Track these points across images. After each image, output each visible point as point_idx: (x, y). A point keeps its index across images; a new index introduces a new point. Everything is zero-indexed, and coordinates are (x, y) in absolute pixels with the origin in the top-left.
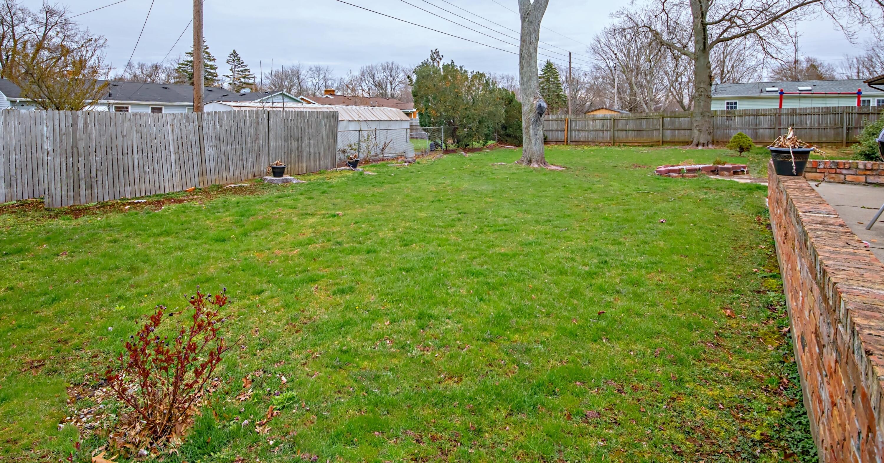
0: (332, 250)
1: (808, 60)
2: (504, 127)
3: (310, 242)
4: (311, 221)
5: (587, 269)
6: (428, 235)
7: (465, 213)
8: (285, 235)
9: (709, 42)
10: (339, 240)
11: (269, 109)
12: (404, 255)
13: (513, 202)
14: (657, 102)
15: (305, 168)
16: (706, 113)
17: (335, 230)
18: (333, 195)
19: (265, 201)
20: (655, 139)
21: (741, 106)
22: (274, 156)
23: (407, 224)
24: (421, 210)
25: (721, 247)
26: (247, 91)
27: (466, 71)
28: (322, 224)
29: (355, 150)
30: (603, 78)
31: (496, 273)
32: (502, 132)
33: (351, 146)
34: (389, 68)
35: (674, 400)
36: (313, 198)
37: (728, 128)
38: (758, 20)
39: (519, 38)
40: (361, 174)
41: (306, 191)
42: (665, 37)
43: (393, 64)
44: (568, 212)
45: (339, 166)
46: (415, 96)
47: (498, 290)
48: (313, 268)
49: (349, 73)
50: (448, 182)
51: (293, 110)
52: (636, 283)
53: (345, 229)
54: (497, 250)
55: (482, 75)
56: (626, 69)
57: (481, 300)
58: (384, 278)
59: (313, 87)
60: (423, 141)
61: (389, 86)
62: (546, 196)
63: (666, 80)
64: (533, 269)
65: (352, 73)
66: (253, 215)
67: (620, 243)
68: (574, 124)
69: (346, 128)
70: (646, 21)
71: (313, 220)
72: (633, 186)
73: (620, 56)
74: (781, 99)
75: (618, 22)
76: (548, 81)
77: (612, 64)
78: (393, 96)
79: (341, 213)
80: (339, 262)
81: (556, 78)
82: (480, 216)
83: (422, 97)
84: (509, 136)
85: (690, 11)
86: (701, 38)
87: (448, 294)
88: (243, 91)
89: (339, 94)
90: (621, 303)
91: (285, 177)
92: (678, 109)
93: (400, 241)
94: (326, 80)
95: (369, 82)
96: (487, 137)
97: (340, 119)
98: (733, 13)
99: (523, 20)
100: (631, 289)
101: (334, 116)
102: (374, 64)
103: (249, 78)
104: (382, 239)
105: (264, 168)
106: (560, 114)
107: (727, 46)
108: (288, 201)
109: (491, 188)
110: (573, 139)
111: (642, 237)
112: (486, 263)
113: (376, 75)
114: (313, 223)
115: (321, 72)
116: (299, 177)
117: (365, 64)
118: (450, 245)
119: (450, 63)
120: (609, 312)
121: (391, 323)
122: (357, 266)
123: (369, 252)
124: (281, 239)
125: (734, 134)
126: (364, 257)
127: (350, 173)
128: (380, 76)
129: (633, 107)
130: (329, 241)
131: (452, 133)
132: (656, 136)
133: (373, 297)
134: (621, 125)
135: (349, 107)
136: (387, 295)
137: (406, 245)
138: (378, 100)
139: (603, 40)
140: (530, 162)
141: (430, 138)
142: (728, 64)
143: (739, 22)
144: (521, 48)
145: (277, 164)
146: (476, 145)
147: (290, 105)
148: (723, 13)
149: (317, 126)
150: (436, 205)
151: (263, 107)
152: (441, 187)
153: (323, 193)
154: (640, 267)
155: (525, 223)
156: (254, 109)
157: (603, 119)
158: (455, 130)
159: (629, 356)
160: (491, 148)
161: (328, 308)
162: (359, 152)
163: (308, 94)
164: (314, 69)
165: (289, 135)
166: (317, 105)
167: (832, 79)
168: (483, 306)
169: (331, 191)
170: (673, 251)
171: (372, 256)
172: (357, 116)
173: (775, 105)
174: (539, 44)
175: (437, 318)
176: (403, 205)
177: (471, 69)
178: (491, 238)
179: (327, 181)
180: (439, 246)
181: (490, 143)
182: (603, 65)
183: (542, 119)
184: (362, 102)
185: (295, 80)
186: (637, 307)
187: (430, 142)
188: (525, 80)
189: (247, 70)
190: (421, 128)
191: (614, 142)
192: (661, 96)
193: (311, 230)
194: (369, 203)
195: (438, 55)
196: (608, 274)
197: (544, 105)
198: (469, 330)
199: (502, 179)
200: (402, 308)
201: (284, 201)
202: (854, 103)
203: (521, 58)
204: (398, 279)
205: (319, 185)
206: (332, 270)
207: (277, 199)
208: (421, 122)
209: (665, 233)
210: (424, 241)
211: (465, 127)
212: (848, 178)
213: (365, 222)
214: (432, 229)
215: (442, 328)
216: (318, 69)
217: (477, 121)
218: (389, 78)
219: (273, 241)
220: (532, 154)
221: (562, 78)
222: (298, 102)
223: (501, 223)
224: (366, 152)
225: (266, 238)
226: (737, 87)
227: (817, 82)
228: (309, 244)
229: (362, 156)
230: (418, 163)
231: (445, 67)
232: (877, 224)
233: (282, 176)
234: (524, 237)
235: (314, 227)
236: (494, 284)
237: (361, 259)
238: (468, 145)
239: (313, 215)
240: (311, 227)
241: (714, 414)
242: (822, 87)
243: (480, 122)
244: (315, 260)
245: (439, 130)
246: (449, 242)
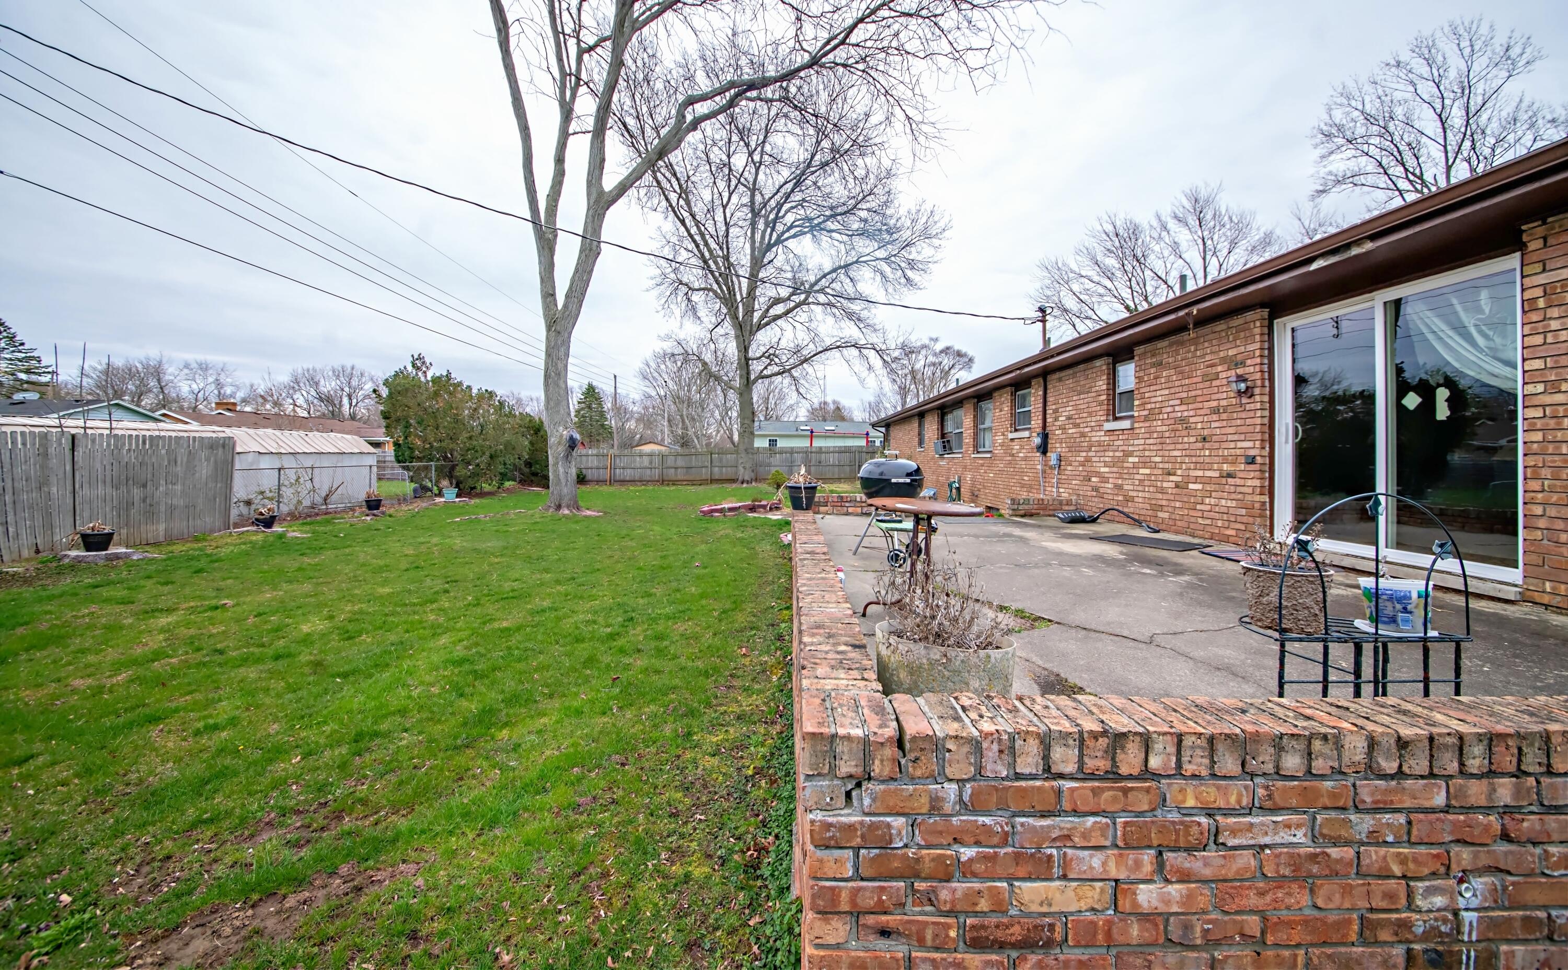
0: (204, 664)
1: (834, 402)
2: (529, 464)
3: (157, 655)
4: (163, 621)
5: (609, 630)
6: (391, 619)
7: (456, 581)
8: (101, 650)
9: (752, 377)
10: (219, 646)
11: (73, 431)
12: (343, 654)
13: (529, 559)
14: (710, 437)
15: (162, 533)
16: (751, 451)
17: (215, 631)
18: (218, 575)
19: (61, 596)
20: (704, 477)
21: (781, 443)
22: (86, 514)
23: (356, 608)
24: (385, 582)
25: (747, 585)
26: (32, 396)
27: (469, 387)
28: (188, 625)
29: (271, 499)
30: (654, 408)
31: (489, 656)
32: (526, 470)
33: (262, 493)
34: (347, 375)
35: (678, 757)
36: (172, 583)
37: (769, 465)
38: (792, 361)
39: (544, 349)
40: (281, 536)
41: (158, 572)
42: (714, 369)
43: (353, 368)
44: (598, 566)
45: (236, 525)
46: (386, 418)
47: (488, 677)
48: (156, 699)
49: (266, 377)
50: (435, 540)
51: (134, 433)
52: (660, 637)
53: (234, 627)
54: (496, 625)
55: (491, 394)
56: (677, 399)
57: (462, 695)
58: (300, 694)
59: (191, 397)
60: (401, 483)
61: (345, 401)
62: (574, 549)
63: (717, 413)
64: (542, 642)
65: (273, 376)
66: (26, 623)
67: (650, 595)
68: (618, 461)
69: (252, 464)
70: (695, 350)
71: (170, 620)
72: (675, 530)
73: (671, 384)
74: (812, 437)
75: (669, 346)
76: (590, 407)
77: (662, 393)
78: (353, 417)
79: (229, 602)
80: (214, 682)
81: (600, 404)
82: (478, 583)
83: (398, 420)
84: (535, 474)
85: (735, 344)
86: (744, 373)
87: (410, 697)
88: (18, 397)
89: (248, 409)
90: (641, 662)
91: (112, 550)
92: (729, 445)
93: (339, 634)
94: (219, 385)
95: (308, 393)
96: (504, 477)
97: (238, 449)
98: (771, 351)
99: (549, 328)
100: (653, 644)
101: (228, 445)
102: (318, 366)
103: (39, 374)
104: (308, 634)
105: (63, 535)
106: (604, 448)
107: (771, 383)
108: (119, 592)
109: (501, 544)
110: (617, 478)
111: (674, 585)
112: (477, 644)
113: (322, 382)
114: (169, 624)
115: (210, 372)
116: (147, 548)
117: (302, 365)
118: (424, 628)
119: (445, 374)
120: (624, 676)
121: (302, 759)
122: (251, 683)
123: (277, 658)
124: (91, 658)
125: (773, 470)
126: (270, 665)
127: (259, 536)
128: (328, 386)
129: (685, 442)
130: (199, 650)
131: (449, 472)
132: (705, 474)
133: (275, 726)
134: (670, 461)
135: (261, 431)
136: (303, 717)
137: (349, 638)
138: (322, 421)
139: (653, 365)
140: (559, 507)
141: (412, 480)
142: (772, 401)
143: (777, 360)
144: (546, 364)
145: (93, 529)
146: (486, 487)
147: (128, 425)
148: (763, 349)
149: (188, 461)
150: (412, 574)
151: (61, 426)
152: (423, 548)
153: (196, 572)
154: (668, 618)
155: (542, 584)
156: (37, 430)
157: (651, 455)
158: (453, 468)
159: (640, 721)
160: (508, 490)
161: (181, 759)
162: (279, 502)
163: (182, 408)
164: (194, 365)
165: (123, 477)
166: (194, 426)
167: (852, 420)
168: (464, 703)
169: (214, 569)
170: (703, 596)
171: (281, 665)
172: (275, 445)
173: (805, 443)
174: (570, 360)
175: (386, 735)
176: (355, 578)
177: (477, 385)
178: (491, 611)
179: (209, 552)
180: (407, 631)
181: (508, 484)
182: (654, 393)
183: (574, 453)
184: (293, 423)
185: (153, 383)
186: (657, 663)
187: (413, 485)
188: (552, 404)
189: (33, 358)
190: (396, 465)
191: (663, 481)
192: (712, 430)
193: (161, 637)
194: (290, 582)
195: (424, 363)
196: (632, 632)
197: (577, 436)
198: (435, 741)
199: (517, 532)
200: (328, 733)
201: (105, 592)
202: (863, 443)
203: (547, 377)
204: (326, 691)
205: (192, 558)
206: (198, 696)
207: (90, 590)
208: (397, 456)
209: (698, 577)
210: (381, 628)
211: (469, 463)
212: (850, 510)
213: (277, 611)
214: (399, 609)
215: (392, 747)
216: (204, 368)
217: (488, 454)
218: (347, 389)
219: (70, 664)
220: (561, 497)
221: (608, 405)
222: (156, 420)
223: (508, 589)
224: (294, 501)
225: (54, 662)
226: (778, 424)
227: (839, 423)
228: (153, 661)
229: (285, 509)
230: (390, 516)
231: (436, 380)
232: (860, 549)
233: (106, 549)
234: (538, 603)
235: (169, 631)
236: (483, 671)
237: (261, 672)
238: (475, 488)
239: (169, 611)
240: (162, 630)
241: (715, 761)
242: (843, 427)
243: (491, 457)
244: (163, 684)
245: (427, 468)
246: (425, 625)
